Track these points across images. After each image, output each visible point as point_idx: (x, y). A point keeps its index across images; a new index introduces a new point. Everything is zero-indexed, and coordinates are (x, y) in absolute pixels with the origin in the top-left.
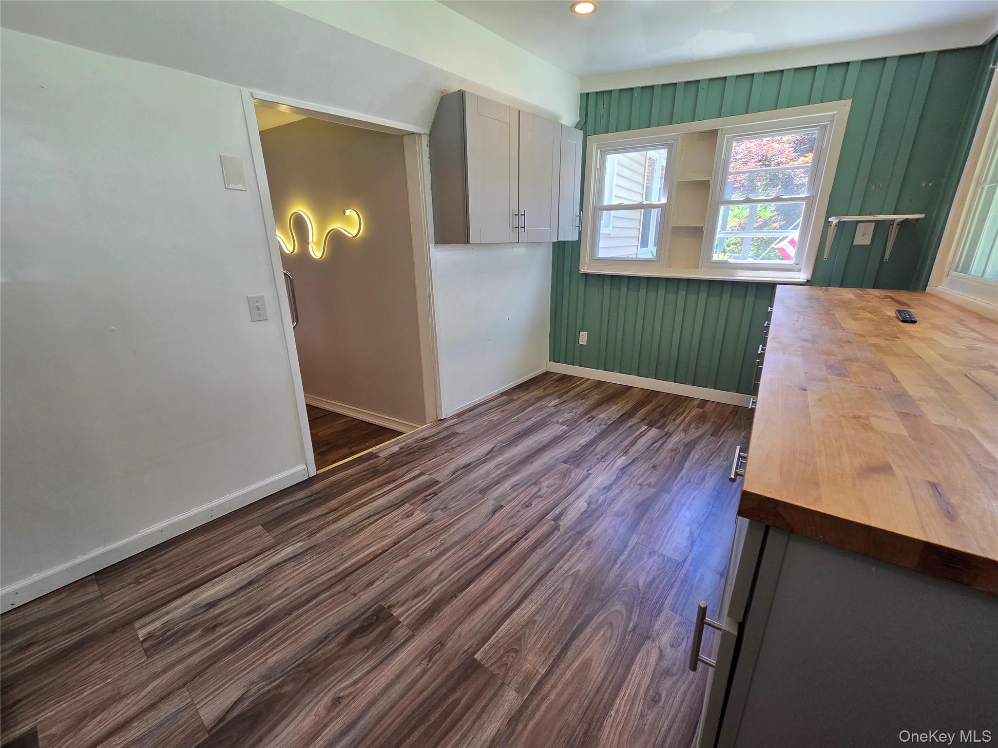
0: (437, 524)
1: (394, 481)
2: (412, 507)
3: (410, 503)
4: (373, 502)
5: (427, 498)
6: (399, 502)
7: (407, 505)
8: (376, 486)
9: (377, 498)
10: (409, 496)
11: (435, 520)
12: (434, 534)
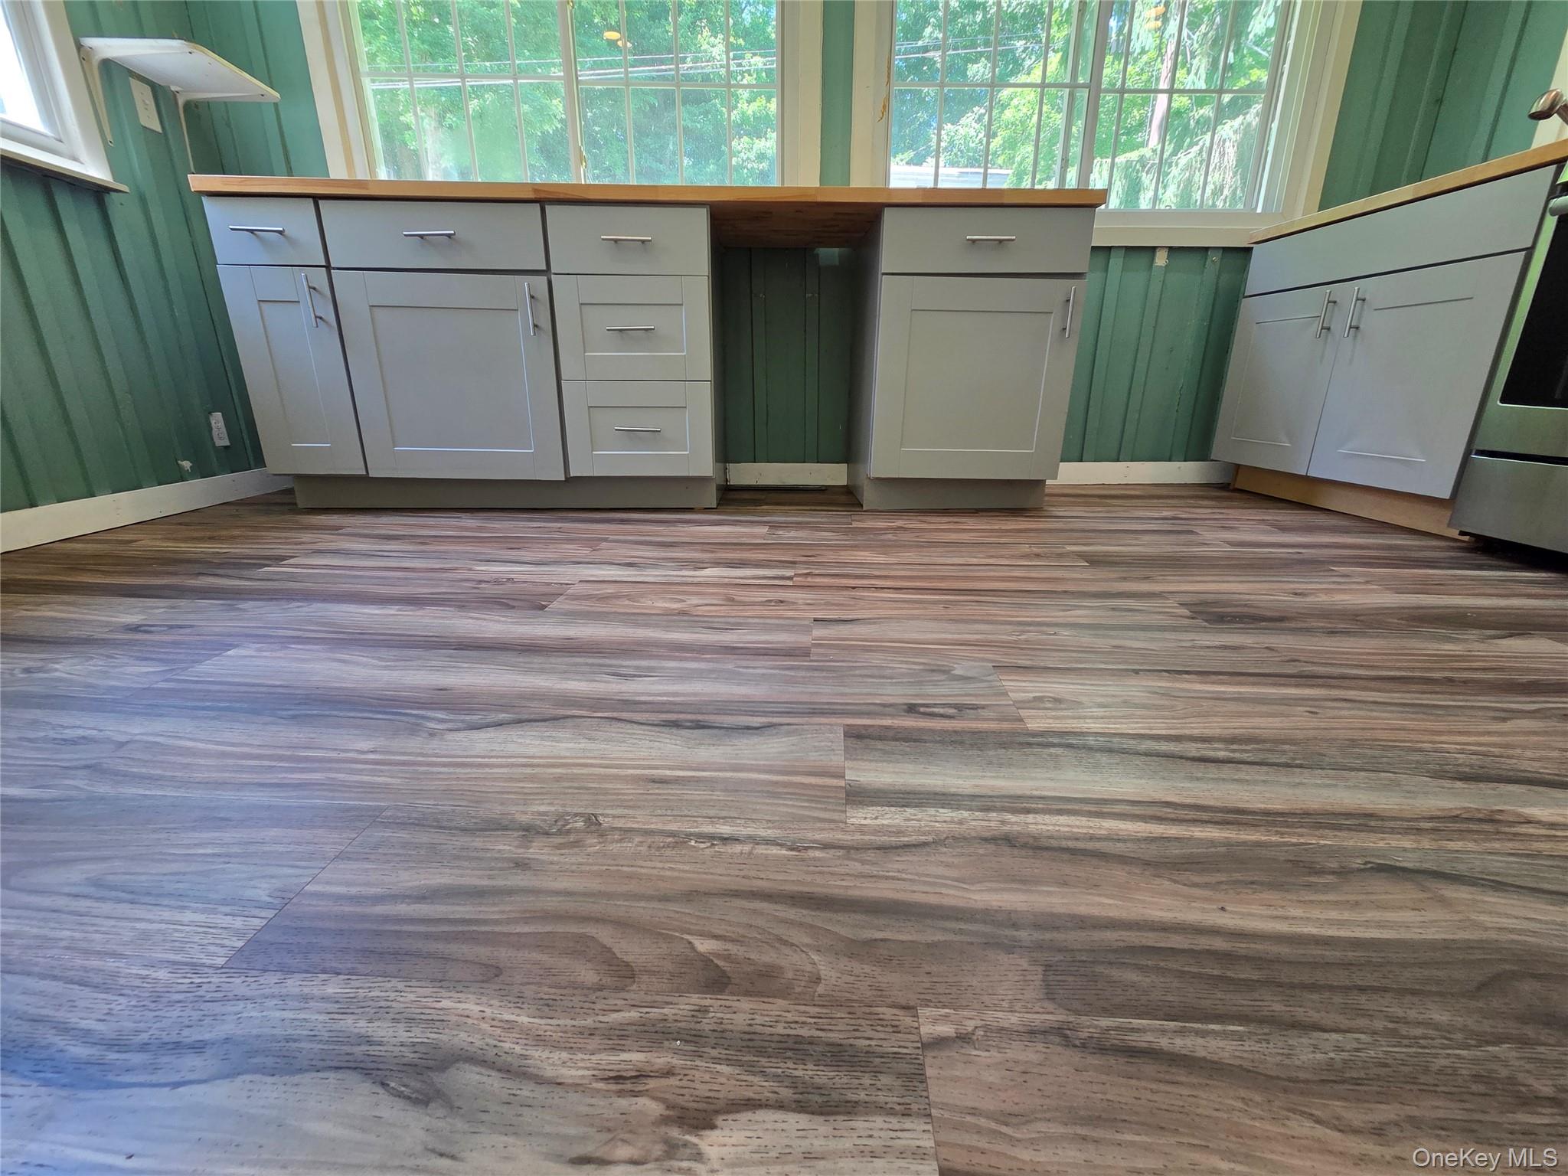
0: (998, 658)
1: (1009, 841)
2: (1023, 713)
3: (1017, 725)
4: (1168, 804)
5: (951, 711)
6: (1053, 745)
7: (1033, 725)
8: (1120, 873)
9: (1137, 810)
10: (1004, 746)
11: (991, 665)
12: (1022, 649)
